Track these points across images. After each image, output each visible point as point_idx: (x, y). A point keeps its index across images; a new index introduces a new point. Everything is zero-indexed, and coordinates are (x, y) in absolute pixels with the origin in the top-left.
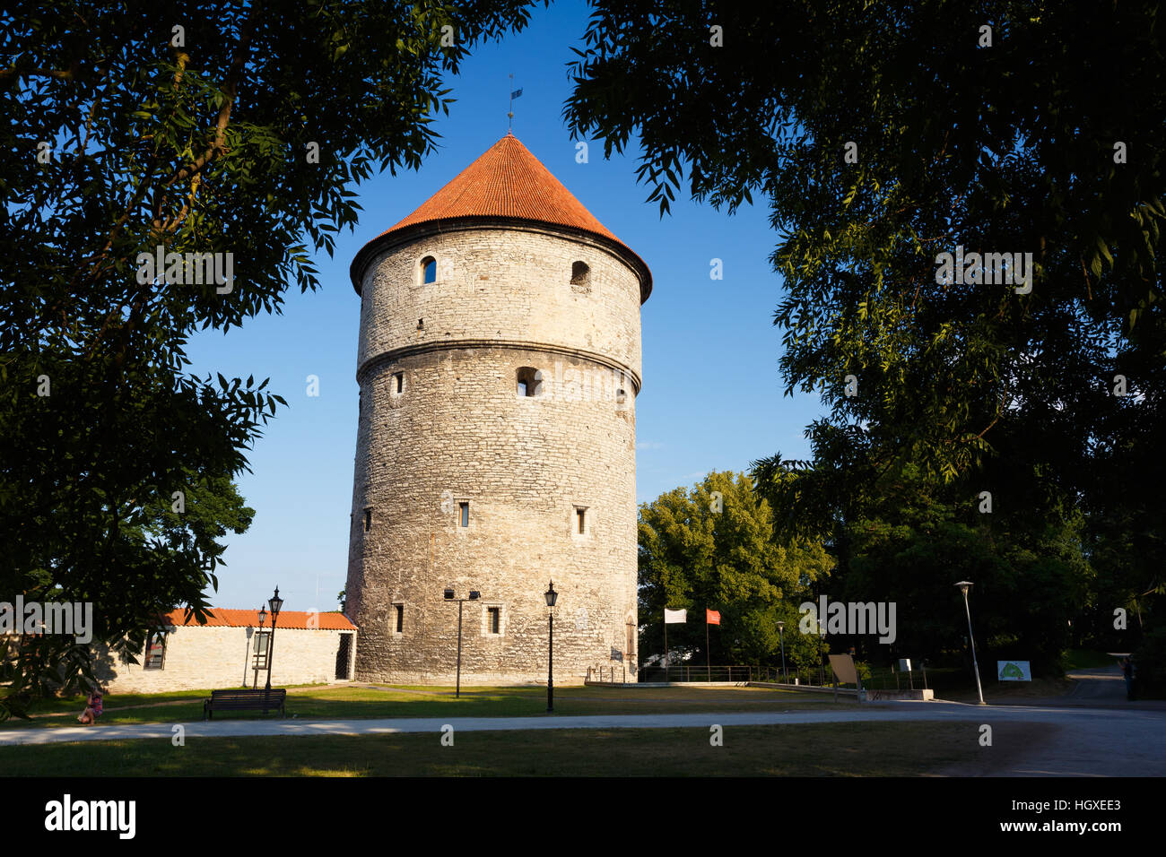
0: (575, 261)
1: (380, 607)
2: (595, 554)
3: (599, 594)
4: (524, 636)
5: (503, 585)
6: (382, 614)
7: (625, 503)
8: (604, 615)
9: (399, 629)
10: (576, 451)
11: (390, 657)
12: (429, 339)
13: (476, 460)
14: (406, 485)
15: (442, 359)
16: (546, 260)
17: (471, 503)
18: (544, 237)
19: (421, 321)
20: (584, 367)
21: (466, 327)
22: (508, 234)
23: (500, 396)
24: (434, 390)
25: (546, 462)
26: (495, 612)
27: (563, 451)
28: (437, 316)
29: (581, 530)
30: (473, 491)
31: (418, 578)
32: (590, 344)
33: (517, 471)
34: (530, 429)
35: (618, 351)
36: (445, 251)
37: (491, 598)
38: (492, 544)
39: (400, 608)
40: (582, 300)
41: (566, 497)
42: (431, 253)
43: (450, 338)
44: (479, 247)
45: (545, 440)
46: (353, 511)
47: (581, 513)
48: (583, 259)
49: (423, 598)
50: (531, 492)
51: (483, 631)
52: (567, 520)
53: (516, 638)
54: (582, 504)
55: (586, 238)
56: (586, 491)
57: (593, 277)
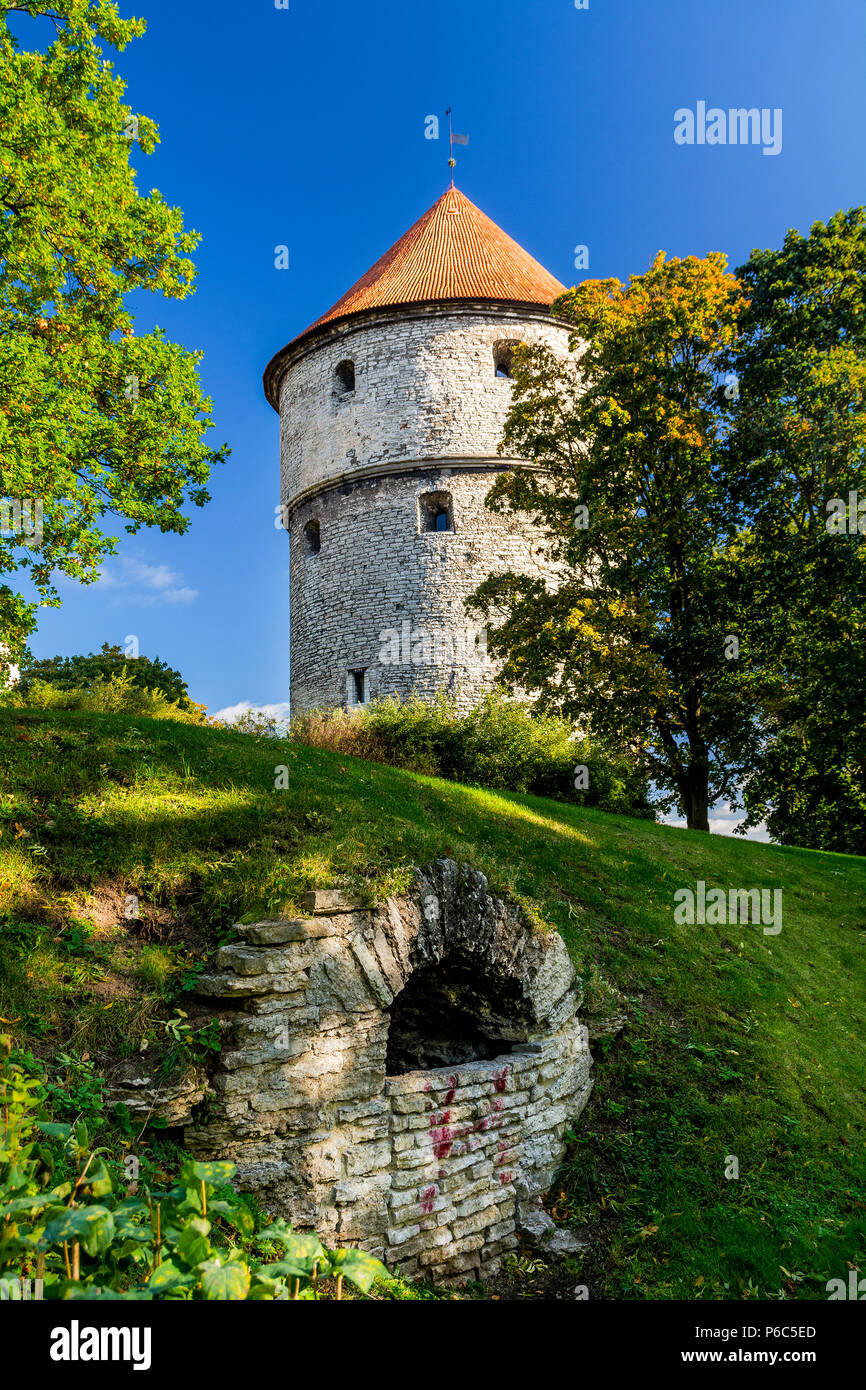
0: (335, 365)
10: (351, 602)
16: (310, 385)
25: (325, 626)
27: (338, 607)
29: (360, 697)
32: (354, 461)
40: (344, 410)
47: (359, 677)
48: (344, 357)
52: (342, 690)
54: (359, 666)
55: (341, 329)
56: (363, 647)
57: (357, 372)
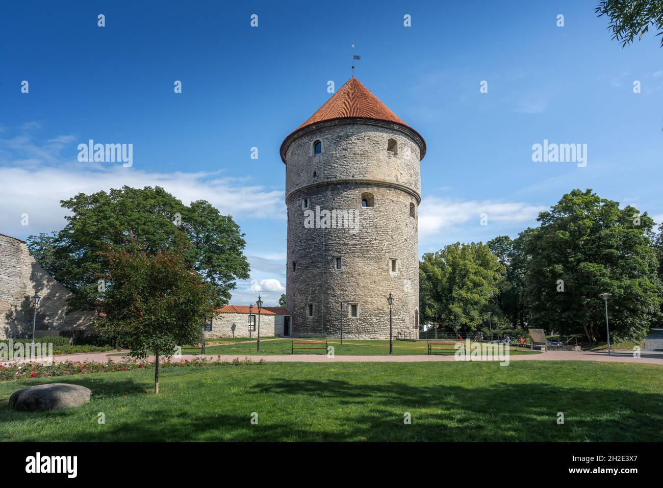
0: (389, 138)
1: (302, 305)
2: (401, 281)
3: (402, 299)
4: (369, 318)
5: (358, 295)
6: (303, 308)
7: (414, 257)
8: (405, 308)
9: (311, 314)
10: (391, 233)
11: (308, 327)
12: (319, 181)
13: (344, 238)
14: (311, 250)
15: (326, 190)
16: (375, 139)
17: (342, 258)
18: (374, 127)
19: (315, 173)
20: (394, 192)
21: (337, 174)
22: (356, 126)
23: (354, 207)
24: (323, 206)
25: (377, 238)
26: (354, 307)
27: (385, 233)
28: (322, 170)
29: (394, 269)
30: (343, 252)
31: (319, 291)
33: (364, 242)
34: (368, 222)
35: (411, 184)
36: (325, 137)
37: (353, 301)
38: (352, 277)
39: (311, 306)
40: (393, 158)
41: (387, 255)
42: (318, 139)
43: (329, 180)
44: (342, 134)
45: (376, 228)
46: (287, 263)
47: (394, 262)
48: (393, 137)
49: (321, 301)
50: (370, 252)
51: (349, 315)
52: (387, 265)
53: (365, 319)
54: (394, 258)
55: (395, 127)
56: (396, 251)
57: (398, 146)
